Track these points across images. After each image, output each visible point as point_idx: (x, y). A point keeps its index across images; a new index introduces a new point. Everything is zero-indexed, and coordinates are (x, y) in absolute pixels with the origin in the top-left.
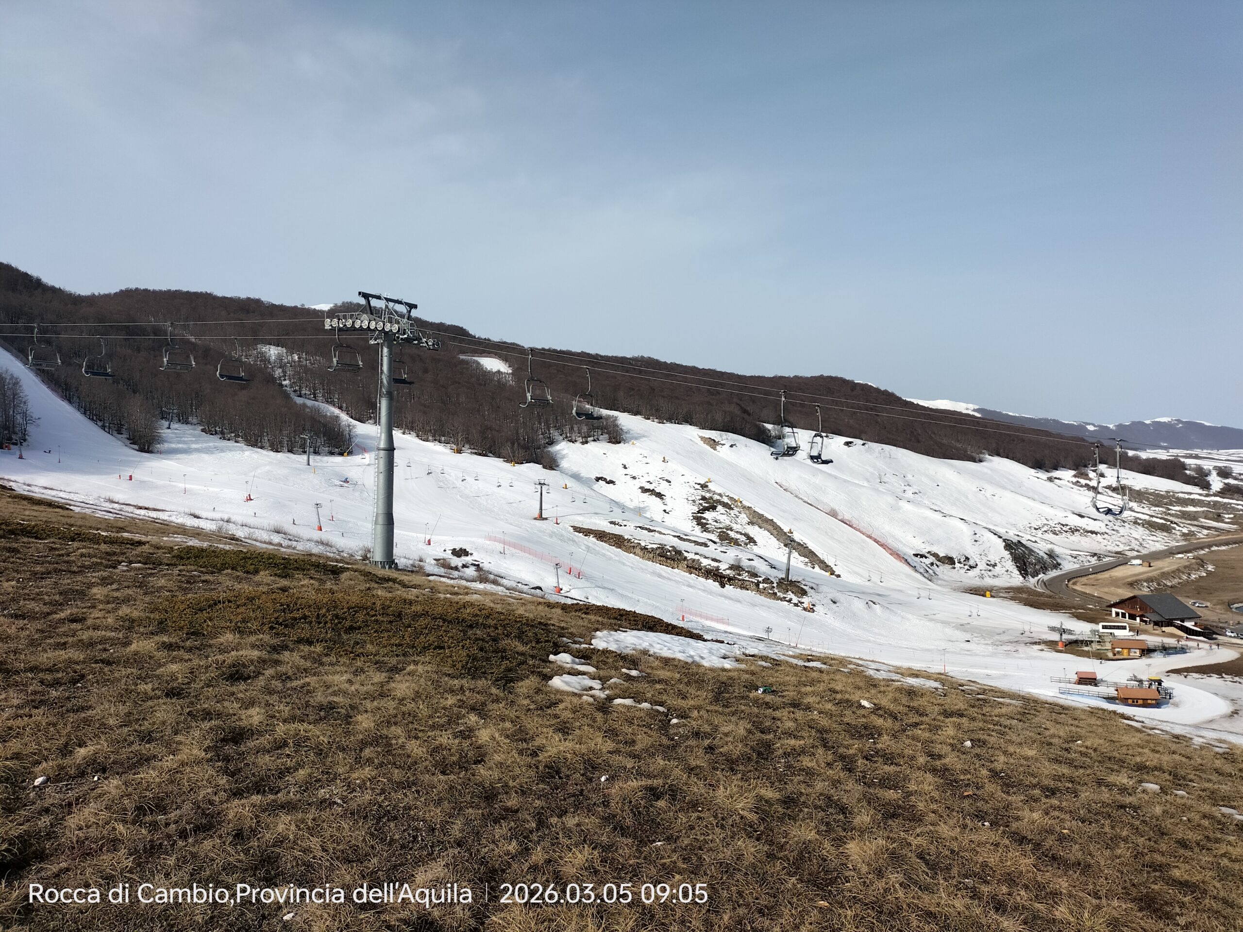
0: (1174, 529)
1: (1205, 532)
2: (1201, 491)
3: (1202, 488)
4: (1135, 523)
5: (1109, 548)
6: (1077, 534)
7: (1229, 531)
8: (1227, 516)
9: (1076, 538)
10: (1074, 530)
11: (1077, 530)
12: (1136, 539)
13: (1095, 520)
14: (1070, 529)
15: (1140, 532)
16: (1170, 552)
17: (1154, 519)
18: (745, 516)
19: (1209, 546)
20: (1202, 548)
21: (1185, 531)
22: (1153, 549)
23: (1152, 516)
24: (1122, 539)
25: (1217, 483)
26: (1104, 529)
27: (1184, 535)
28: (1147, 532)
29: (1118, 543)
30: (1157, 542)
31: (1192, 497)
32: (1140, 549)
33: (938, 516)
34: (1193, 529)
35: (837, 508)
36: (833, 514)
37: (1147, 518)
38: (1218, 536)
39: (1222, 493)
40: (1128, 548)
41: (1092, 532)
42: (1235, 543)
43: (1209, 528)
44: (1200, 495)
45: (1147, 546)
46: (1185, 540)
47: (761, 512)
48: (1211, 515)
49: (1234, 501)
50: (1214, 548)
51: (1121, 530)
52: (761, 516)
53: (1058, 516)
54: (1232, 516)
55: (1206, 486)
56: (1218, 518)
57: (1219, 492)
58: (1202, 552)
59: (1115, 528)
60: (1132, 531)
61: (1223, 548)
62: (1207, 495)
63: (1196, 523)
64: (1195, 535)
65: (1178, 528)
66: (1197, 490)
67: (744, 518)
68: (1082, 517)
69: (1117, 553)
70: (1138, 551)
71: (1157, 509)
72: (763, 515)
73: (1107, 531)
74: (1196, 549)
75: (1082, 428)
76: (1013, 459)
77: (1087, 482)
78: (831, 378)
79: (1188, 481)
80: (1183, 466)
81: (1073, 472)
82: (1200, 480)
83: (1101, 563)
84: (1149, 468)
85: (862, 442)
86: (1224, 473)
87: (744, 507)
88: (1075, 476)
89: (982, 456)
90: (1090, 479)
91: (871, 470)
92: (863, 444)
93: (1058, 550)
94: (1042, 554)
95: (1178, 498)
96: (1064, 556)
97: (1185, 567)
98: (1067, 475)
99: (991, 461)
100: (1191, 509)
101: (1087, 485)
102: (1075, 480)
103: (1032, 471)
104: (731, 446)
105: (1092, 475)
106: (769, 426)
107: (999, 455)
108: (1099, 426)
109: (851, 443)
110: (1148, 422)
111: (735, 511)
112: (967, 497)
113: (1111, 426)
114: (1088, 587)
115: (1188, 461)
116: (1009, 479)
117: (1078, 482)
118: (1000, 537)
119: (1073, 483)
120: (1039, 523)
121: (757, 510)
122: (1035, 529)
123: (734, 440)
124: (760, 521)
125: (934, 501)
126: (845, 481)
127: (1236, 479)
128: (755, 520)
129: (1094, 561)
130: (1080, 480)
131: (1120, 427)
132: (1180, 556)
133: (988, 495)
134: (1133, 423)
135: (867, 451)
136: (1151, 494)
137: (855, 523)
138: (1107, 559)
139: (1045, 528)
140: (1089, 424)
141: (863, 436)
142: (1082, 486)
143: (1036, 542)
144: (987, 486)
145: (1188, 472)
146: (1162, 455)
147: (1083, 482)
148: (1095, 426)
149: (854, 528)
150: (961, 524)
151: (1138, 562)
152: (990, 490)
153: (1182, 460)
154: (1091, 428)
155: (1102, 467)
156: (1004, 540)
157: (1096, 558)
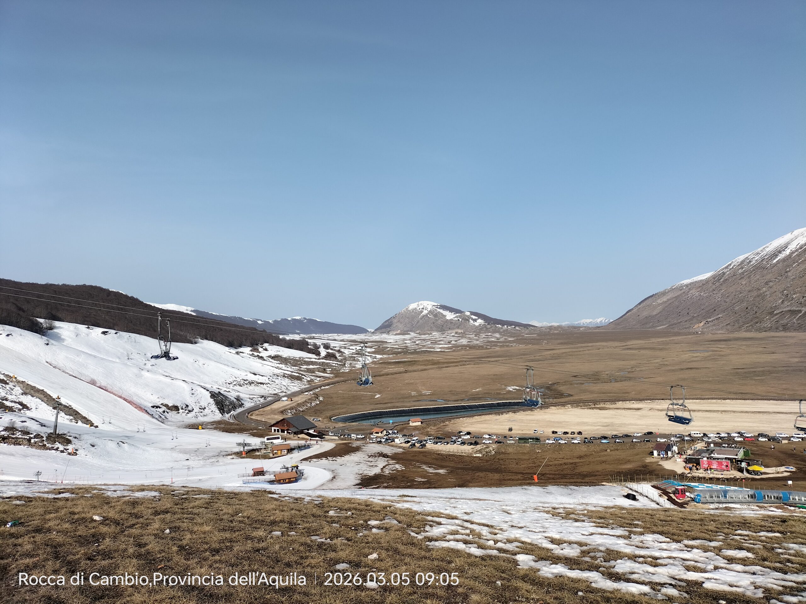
0: (303, 378)
1: (318, 379)
2: (316, 357)
3: (316, 355)
4: (284, 376)
5: (270, 392)
6: (253, 385)
7: (329, 378)
8: (328, 370)
9: (252, 387)
10: (251, 383)
11: (253, 383)
12: (284, 386)
13: (263, 376)
14: (249, 382)
15: (286, 382)
16: (302, 392)
17: (293, 374)
18: (19, 388)
19: (320, 387)
20: (317, 388)
21: (309, 379)
22: (293, 391)
23: (292, 372)
24: (277, 386)
25: (323, 352)
26: (267, 381)
27: (308, 381)
28: (290, 381)
29: (275, 389)
30: (295, 387)
31: (312, 360)
32: (286, 391)
33: (168, 380)
34: (313, 378)
35: (95, 378)
36: (93, 383)
37: (289, 373)
38: (324, 381)
39: (326, 357)
40: (280, 391)
41: (261, 383)
42: (332, 384)
43: (320, 377)
44: (316, 359)
45: (290, 389)
46: (309, 384)
47: (33, 384)
48: (321, 370)
49: (331, 362)
50: (323, 388)
51: (277, 381)
52: (33, 388)
53: (243, 375)
54: (330, 370)
55: (318, 354)
56: (324, 371)
57: (324, 357)
58: (317, 390)
59: (273, 380)
60: (282, 381)
61: (327, 387)
62: (319, 359)
63: (314, 374)
64: (314, 381)
65: (305, 378)
66: (314, 356)
67: (18, 390)
68: (255, 374)
69: (274, 394)
70: (285, 393)
71: (295, 368)
72: (35, 387)
73: (269, 382)
74: (314, 389)
75: (255, 322)
76: (215, 341)
77: (258, 354)
78: (91, 286)
79: (310, 351)
80: (307, 344)
81: (250, 349)
82: (315, 351)
83: (266, 401)
84: (290, 345)
85: (114, 332)
86: (327, 347)
87: (18, 382)
88: (251, 351)
89: (196, 340)
90: (260, 352)
91: (122, 351)
92: (116, 333)
93: (242, 396)
94: (233, 399)
95: (305, 361)
96: (245, 399)
97: (309, 399)
98: (247, 350)
99: (202, 343)
100: (311, 367)
101: (258, 356)
102: (251, 353)
103: (227, 348)
104: (8, 335)
105: (260, 349)
106: (41, 320)
107: (207, 339)
108: (264, 321)
109: (107, 332)
110: (289, 319)
111: (11, 385)
112: (187, 367)
113: (271, 321)
114: (259, 416)
115: (309, 341)
116: (213, 354)
117: (253, 354)
118: (208, 390)
119: (250, 355)
120: (231, 380)
121: (30, 383)
122: (229, 384)
123: (10, 331)
124: (32, 392)
125: (165, 370)
126: (102, 359)
127: (332, 349)
128: (28, 391)
129: (262, 400)
130: (254, 353)
131: (275, 321)
132: (307, 393)
133: (201, 365)
134: (282, 320)
135: (118, 338)
136: (292, 359)
137: (109, 388)
138: (269, 398)
139: (235, 383)
140: (259, 320)
141: (115, 327)
142: (255, 356)
143: (229, 392)
144: (200, 359)
145: (309, 347)
146: (297, 337)
147: (256, 354)
148: (262, 321)
149: (109, 392)
150: (183, 384)
151: (285, 399)
152: (201, 361)
153: (307, 340)
154: (260, 322)
155: (266, 345)
156: (210, 392)
157: (263, 398)
